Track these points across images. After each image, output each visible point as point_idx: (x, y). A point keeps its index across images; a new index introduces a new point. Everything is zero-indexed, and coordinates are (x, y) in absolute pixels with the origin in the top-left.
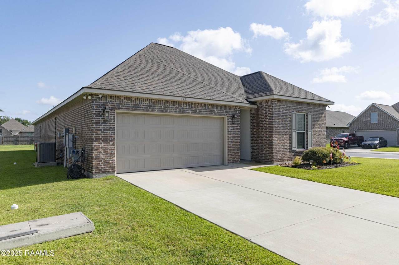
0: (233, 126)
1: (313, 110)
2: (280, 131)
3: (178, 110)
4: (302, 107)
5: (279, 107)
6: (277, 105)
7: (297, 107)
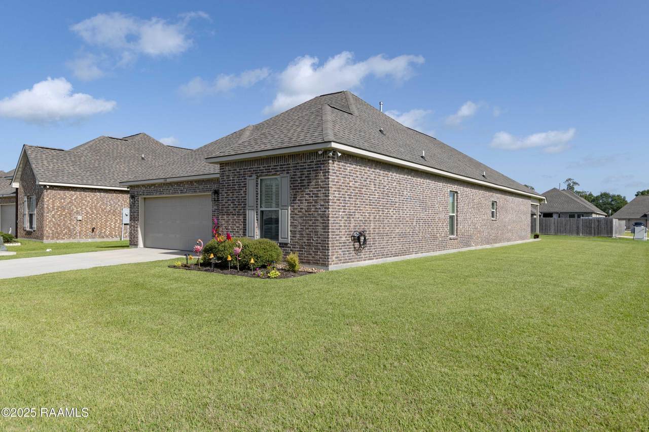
0: (217, 205)
1: (294, 167)
2: (229, 210)
3: (171, 190)
4: (268, 167)
5: (227, 174)
6: (225, 171)
7: (259, 168)
